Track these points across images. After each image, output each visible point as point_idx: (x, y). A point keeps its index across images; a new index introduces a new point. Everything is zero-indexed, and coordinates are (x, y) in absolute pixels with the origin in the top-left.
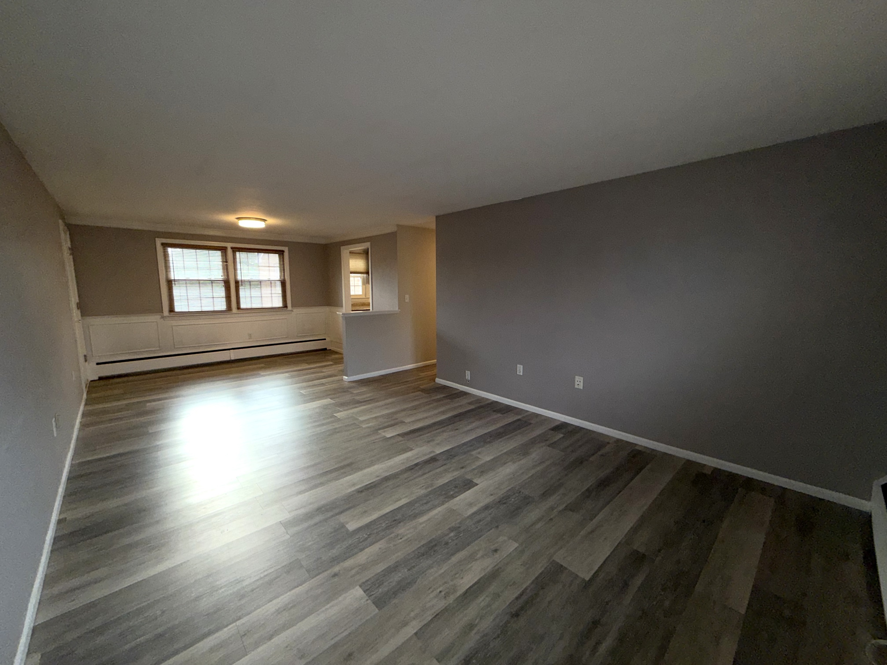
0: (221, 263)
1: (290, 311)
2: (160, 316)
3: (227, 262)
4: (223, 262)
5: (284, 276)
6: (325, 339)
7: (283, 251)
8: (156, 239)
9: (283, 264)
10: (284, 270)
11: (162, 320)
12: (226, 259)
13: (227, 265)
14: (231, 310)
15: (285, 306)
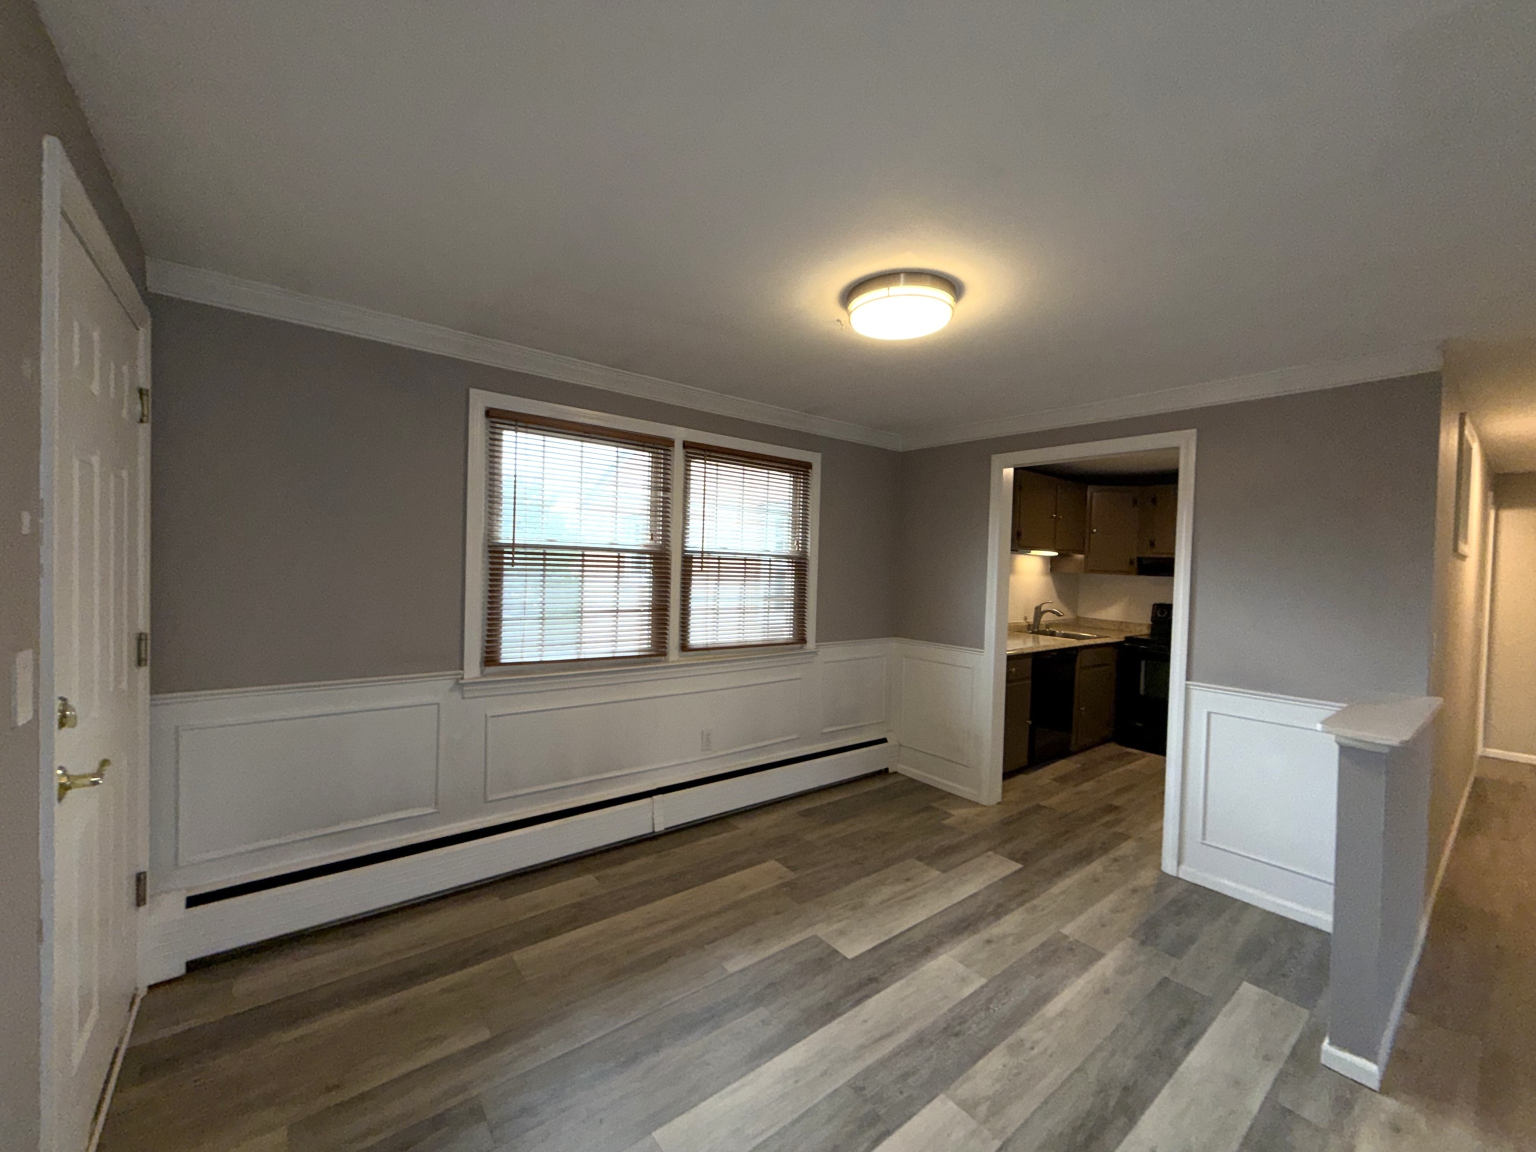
0: (649, 492)
1: (811, 653)
2: (450, 683)
3: (666, 490)
4: (654, 489)
5: (804, 543)
6: (884, 741)
7: (808, 466)
8: (472, 391)
9: (805, 508)
10: (805, 524)
11: (457, 695)
12: (666, 481)
13: (666, 501)
14: (664, 654)
15: (800, 638)
